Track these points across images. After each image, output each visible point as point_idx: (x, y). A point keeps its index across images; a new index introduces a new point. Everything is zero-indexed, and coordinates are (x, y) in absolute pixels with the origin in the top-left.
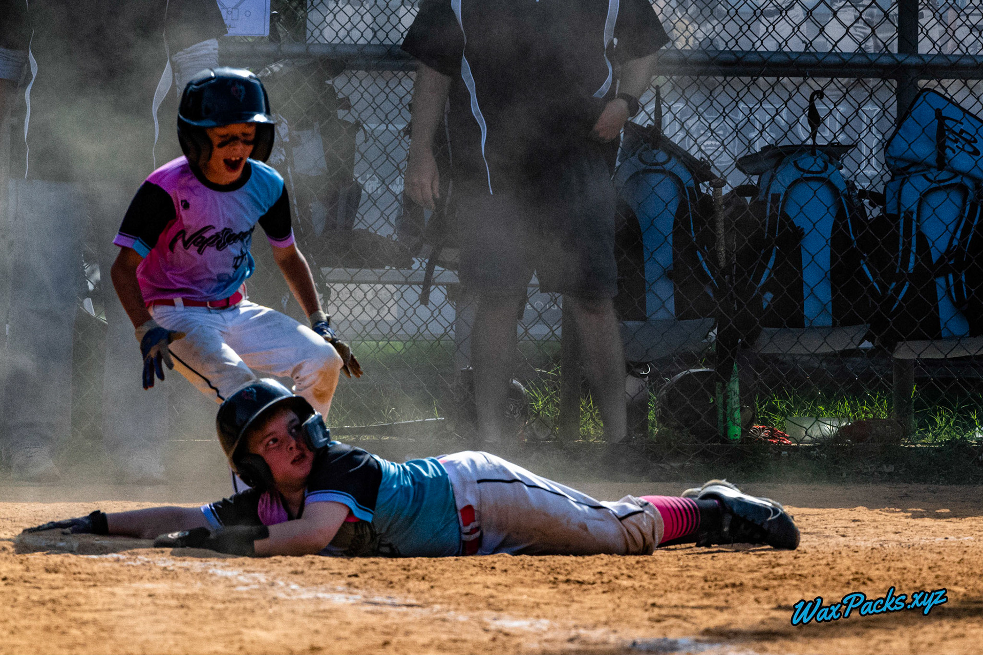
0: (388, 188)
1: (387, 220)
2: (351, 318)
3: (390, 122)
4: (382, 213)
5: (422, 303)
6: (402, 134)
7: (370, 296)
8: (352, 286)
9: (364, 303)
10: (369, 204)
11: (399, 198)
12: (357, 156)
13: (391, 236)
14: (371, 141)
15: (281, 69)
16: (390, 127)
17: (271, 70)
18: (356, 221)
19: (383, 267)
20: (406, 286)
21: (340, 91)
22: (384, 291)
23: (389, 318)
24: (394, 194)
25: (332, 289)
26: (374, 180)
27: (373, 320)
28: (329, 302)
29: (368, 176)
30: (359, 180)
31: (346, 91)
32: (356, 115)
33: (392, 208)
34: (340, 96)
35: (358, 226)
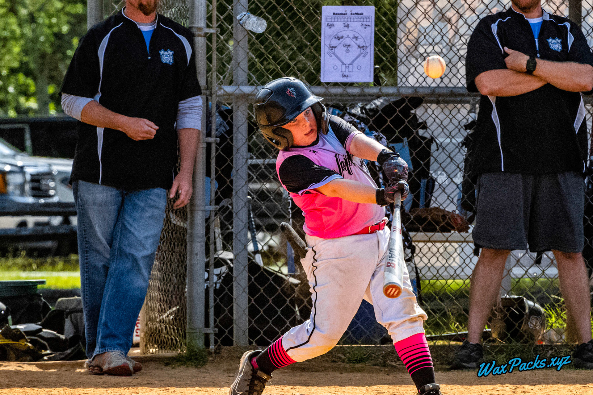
0: (452, 181)
1: (452, 202)
2: (429, 265)
3: (453, 137)
4: (448, 196)
5: (475, 255)
6: (461, 145)
7: (441, 250)
8: (430, 244)
9: (438, 255)
10: (440, 191)
11: (460, 186)
12: (432, 160)
13: (455, 211)
14: (441, 149)
15: (382, 103)
16: (453, 140)
17: (375, 104)
18: (432, 202)
19: (450, 231)
20: (465, 244)
21: (420, 117)
22: (450, 247)
23: (454, 265)
24: (456, 184)
25: (417, 247)
26: (443, 175)
27: (443, 265)
28: (415, 255)
29: (439, 173)
30: (433, 175)
31: (424, 118)
32: (431, 133)
33: (455, 193)
34: (420, 121)
35: (433, 205)
